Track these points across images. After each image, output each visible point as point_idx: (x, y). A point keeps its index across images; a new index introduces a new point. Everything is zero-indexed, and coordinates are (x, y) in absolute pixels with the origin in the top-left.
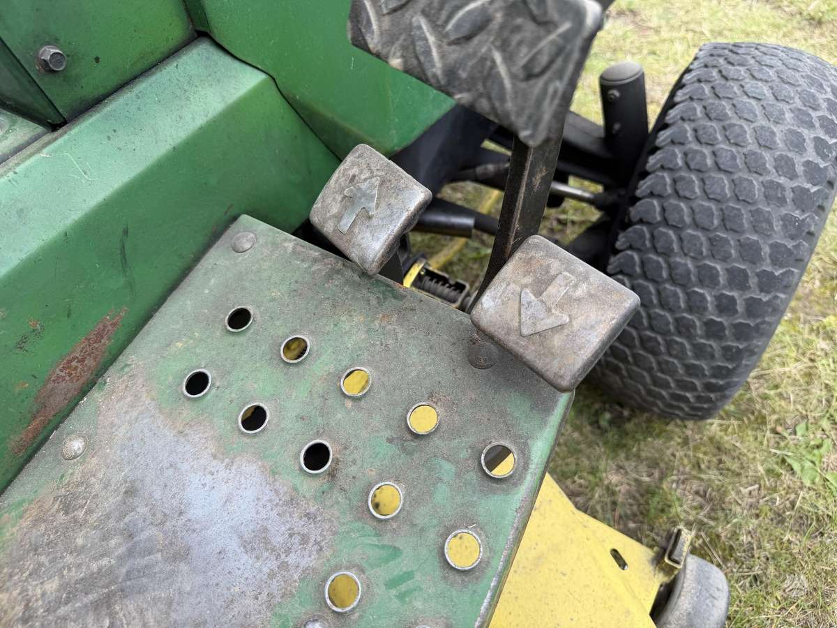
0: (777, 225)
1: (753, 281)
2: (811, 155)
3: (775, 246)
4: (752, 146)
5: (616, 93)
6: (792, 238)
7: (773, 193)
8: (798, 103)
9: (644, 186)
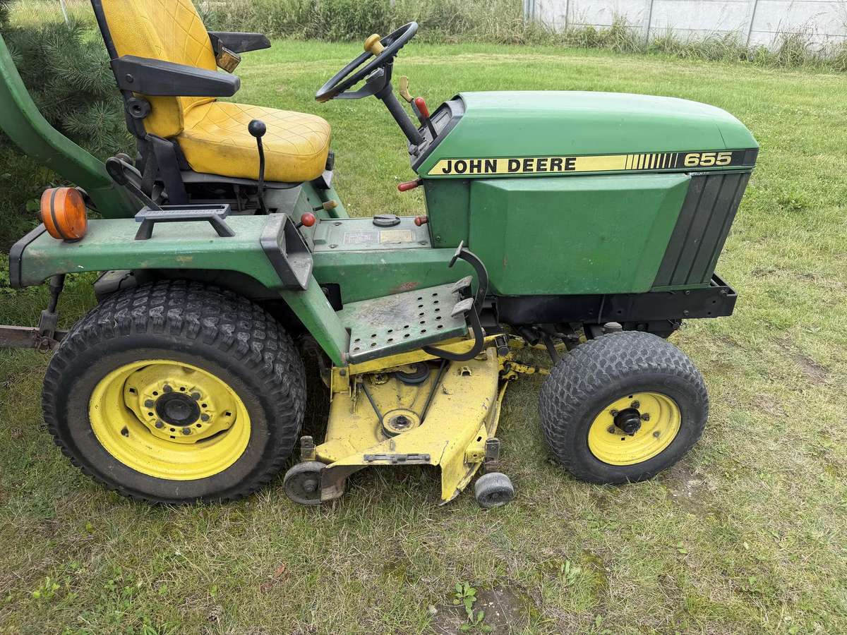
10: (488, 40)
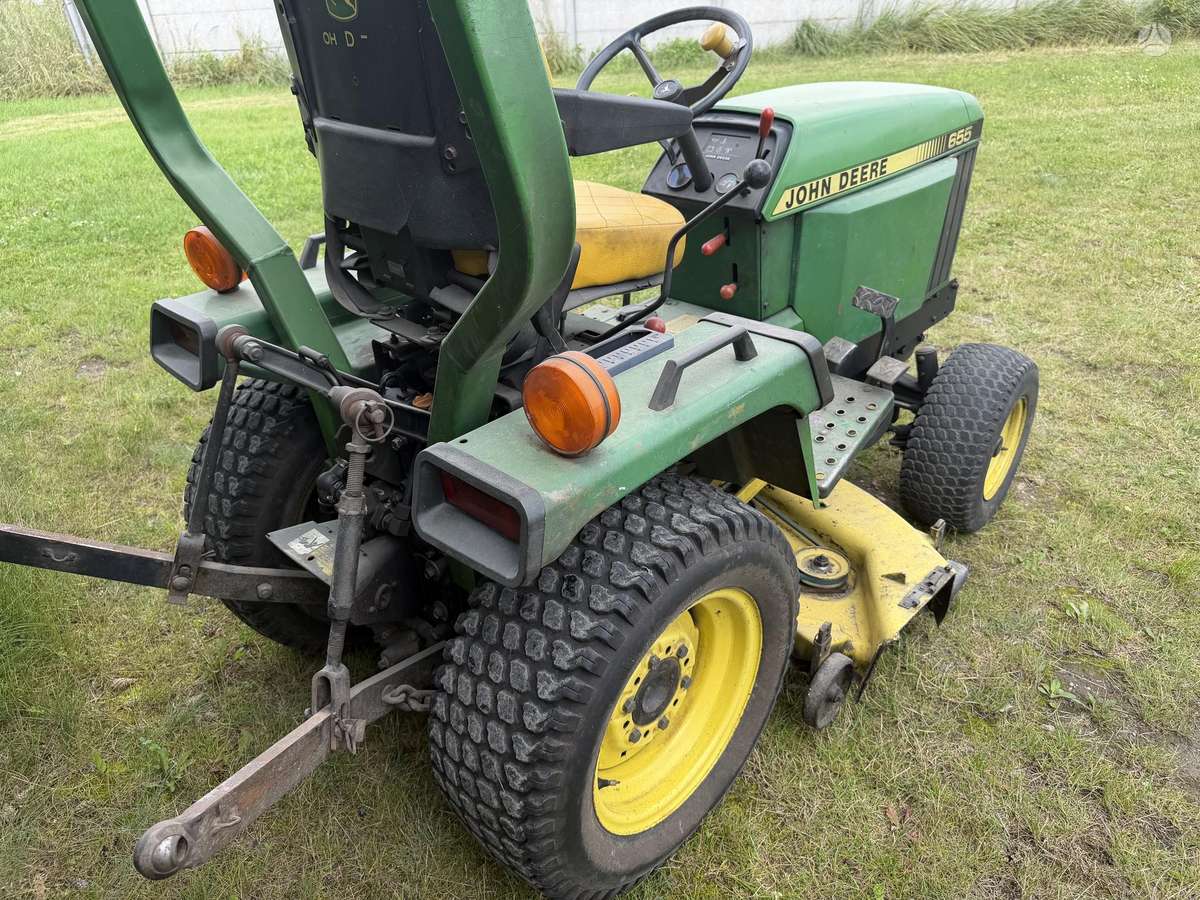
0: (985, 405)
1: (976, 426)
2: (1001, 380)
3: (984, 412)
4: (976, 374)
5: (922, 358)
6: (992, 410)
7: (984, 392)
8: (998, 362)
9: (930, 390)
10: (35, 92)
